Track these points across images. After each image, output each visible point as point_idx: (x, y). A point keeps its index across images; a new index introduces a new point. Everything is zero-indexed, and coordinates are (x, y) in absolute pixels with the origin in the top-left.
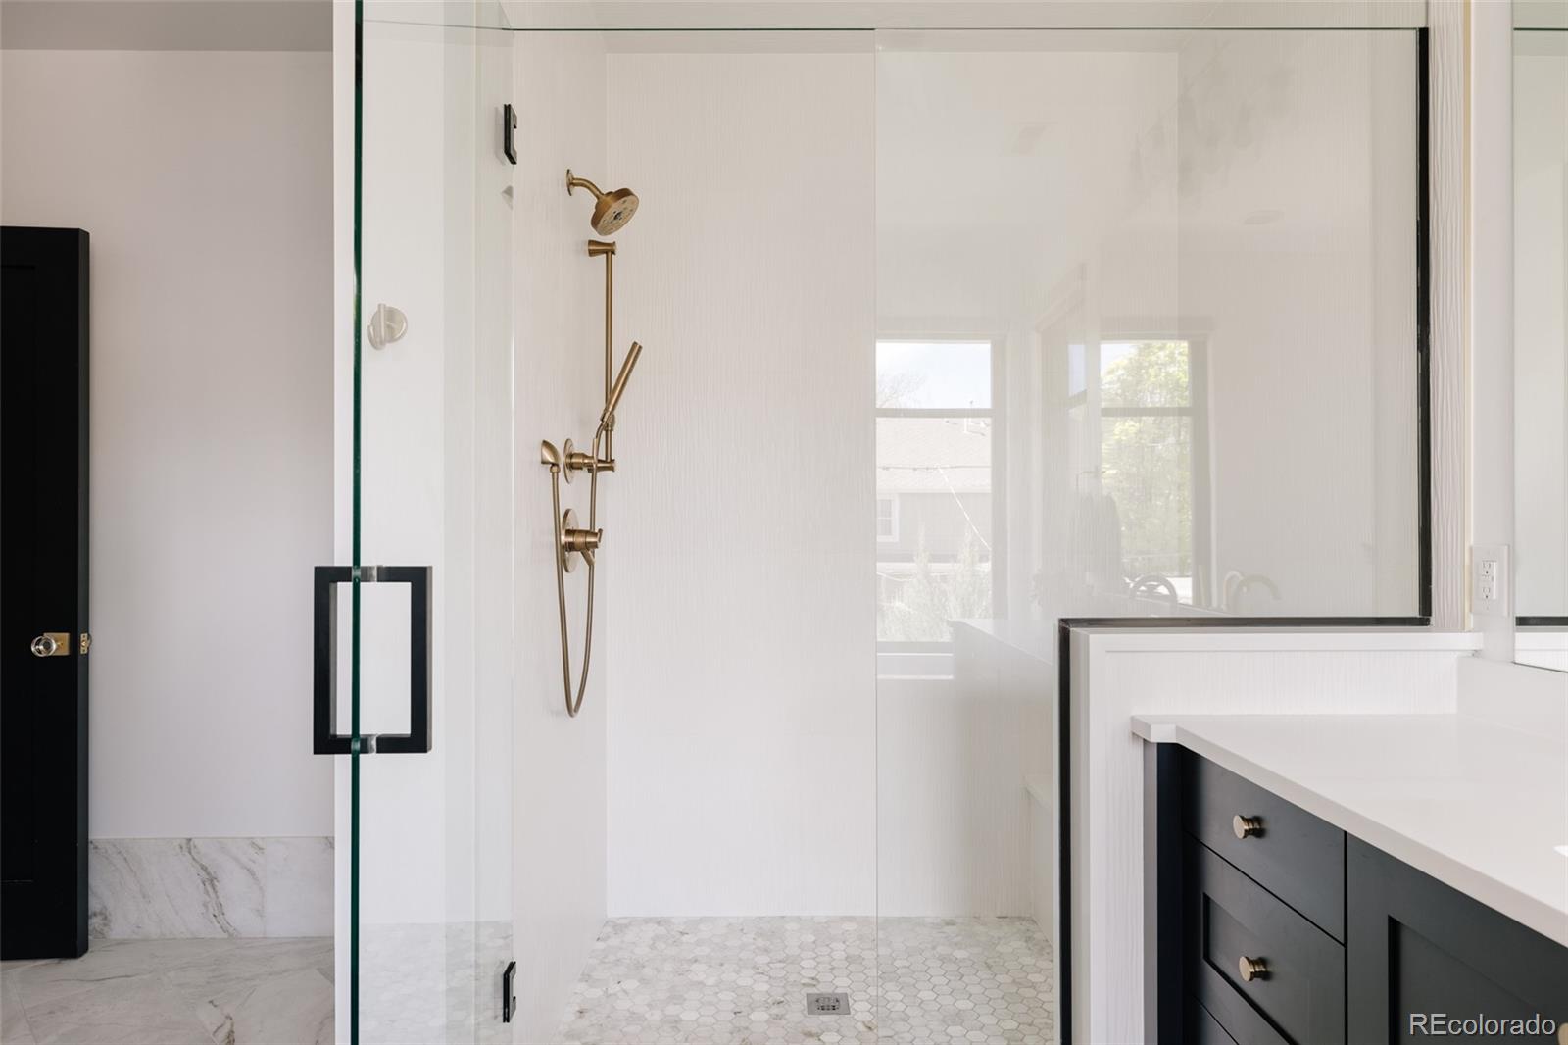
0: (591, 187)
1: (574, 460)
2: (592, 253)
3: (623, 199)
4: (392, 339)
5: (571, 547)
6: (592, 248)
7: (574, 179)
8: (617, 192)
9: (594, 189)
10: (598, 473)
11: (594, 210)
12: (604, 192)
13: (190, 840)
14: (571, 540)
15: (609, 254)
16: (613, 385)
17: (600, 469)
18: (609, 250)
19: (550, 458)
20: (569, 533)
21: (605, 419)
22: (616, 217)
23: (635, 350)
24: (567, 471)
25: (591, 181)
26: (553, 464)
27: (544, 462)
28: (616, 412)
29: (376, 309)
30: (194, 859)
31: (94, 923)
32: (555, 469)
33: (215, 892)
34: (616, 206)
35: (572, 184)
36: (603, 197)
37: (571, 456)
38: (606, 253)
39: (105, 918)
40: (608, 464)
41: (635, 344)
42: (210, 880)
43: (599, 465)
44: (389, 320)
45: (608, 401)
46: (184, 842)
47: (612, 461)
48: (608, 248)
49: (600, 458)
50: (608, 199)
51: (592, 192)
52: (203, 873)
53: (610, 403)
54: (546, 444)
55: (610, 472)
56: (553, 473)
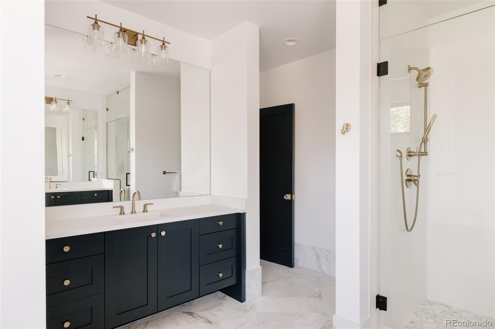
0: (416, 69)
1: (410, 154)
2: (419, 87)
3: (427, 71)
4: (347, 131)
5: (410, 180)
6: (419, 85)
7: (411, 68)
8: (425, 69)
9: (417, 69)
10: (421, 157)
11: (417, 76)
12: (421, 70)
13: (314, 247)
14: (409, 178)
15: (426, 86)
16: (427, 127)
17: (421, 155)
18: (426, 85)
19: (399, 155)
20: (408, 176)
21: (423, 140)
22: (425, 77)
23: (435, 116)
24: (408, 157)
25: (417, 67)
26: (400, 156)
27: (397, 156)
28: (428, 137)
29: (344, 124)
30: (315, 251)
31: (295, 261)
32: (401, 158)
33: (319, 260)
34: (425, 73)
35: (410, 69)
36: (420, 71)
37: (410, 152)
38: (425, 86)
39: (297, 261)
40: (425, 154)
41: (434, 114)
42: (318, 258)
43: (421, 154)
44: (346, 126)
45: (425, 132)
46: (313, 247)
47: (426, 152)
48: (426, 84)
49: (421, 151)
50: (422, 72)
51: (417, 70)
52: (317, 256)
53: (426, 133)
54: (398, 151)
55: (426, 156)
56: (400, 159)
